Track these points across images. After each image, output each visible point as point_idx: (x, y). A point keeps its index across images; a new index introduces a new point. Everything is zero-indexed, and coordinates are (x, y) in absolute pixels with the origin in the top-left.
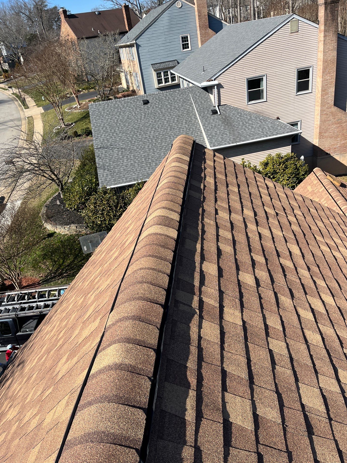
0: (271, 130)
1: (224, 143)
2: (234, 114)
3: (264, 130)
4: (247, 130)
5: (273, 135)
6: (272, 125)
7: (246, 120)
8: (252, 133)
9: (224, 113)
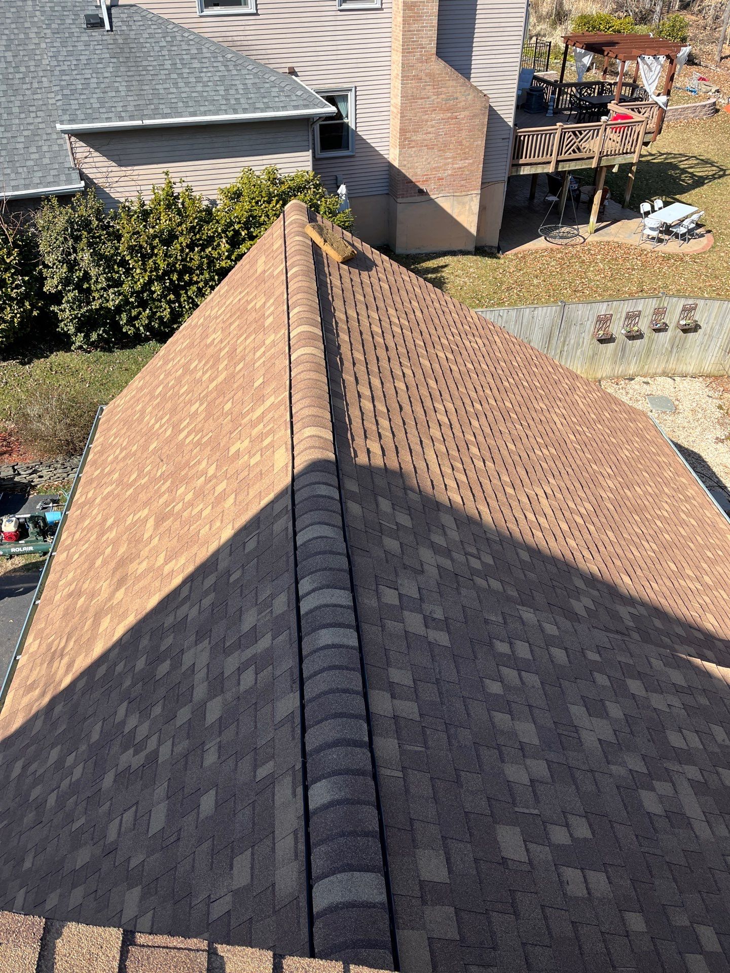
0: (252, 95)
1: (106, 116)
2: (151, 36)
3: (232, 92)
4: (181, 85)
5: (255, 110)
6: (257, 81)
7: (185, 57)
8: (194, 95)
9: (124, 28)
